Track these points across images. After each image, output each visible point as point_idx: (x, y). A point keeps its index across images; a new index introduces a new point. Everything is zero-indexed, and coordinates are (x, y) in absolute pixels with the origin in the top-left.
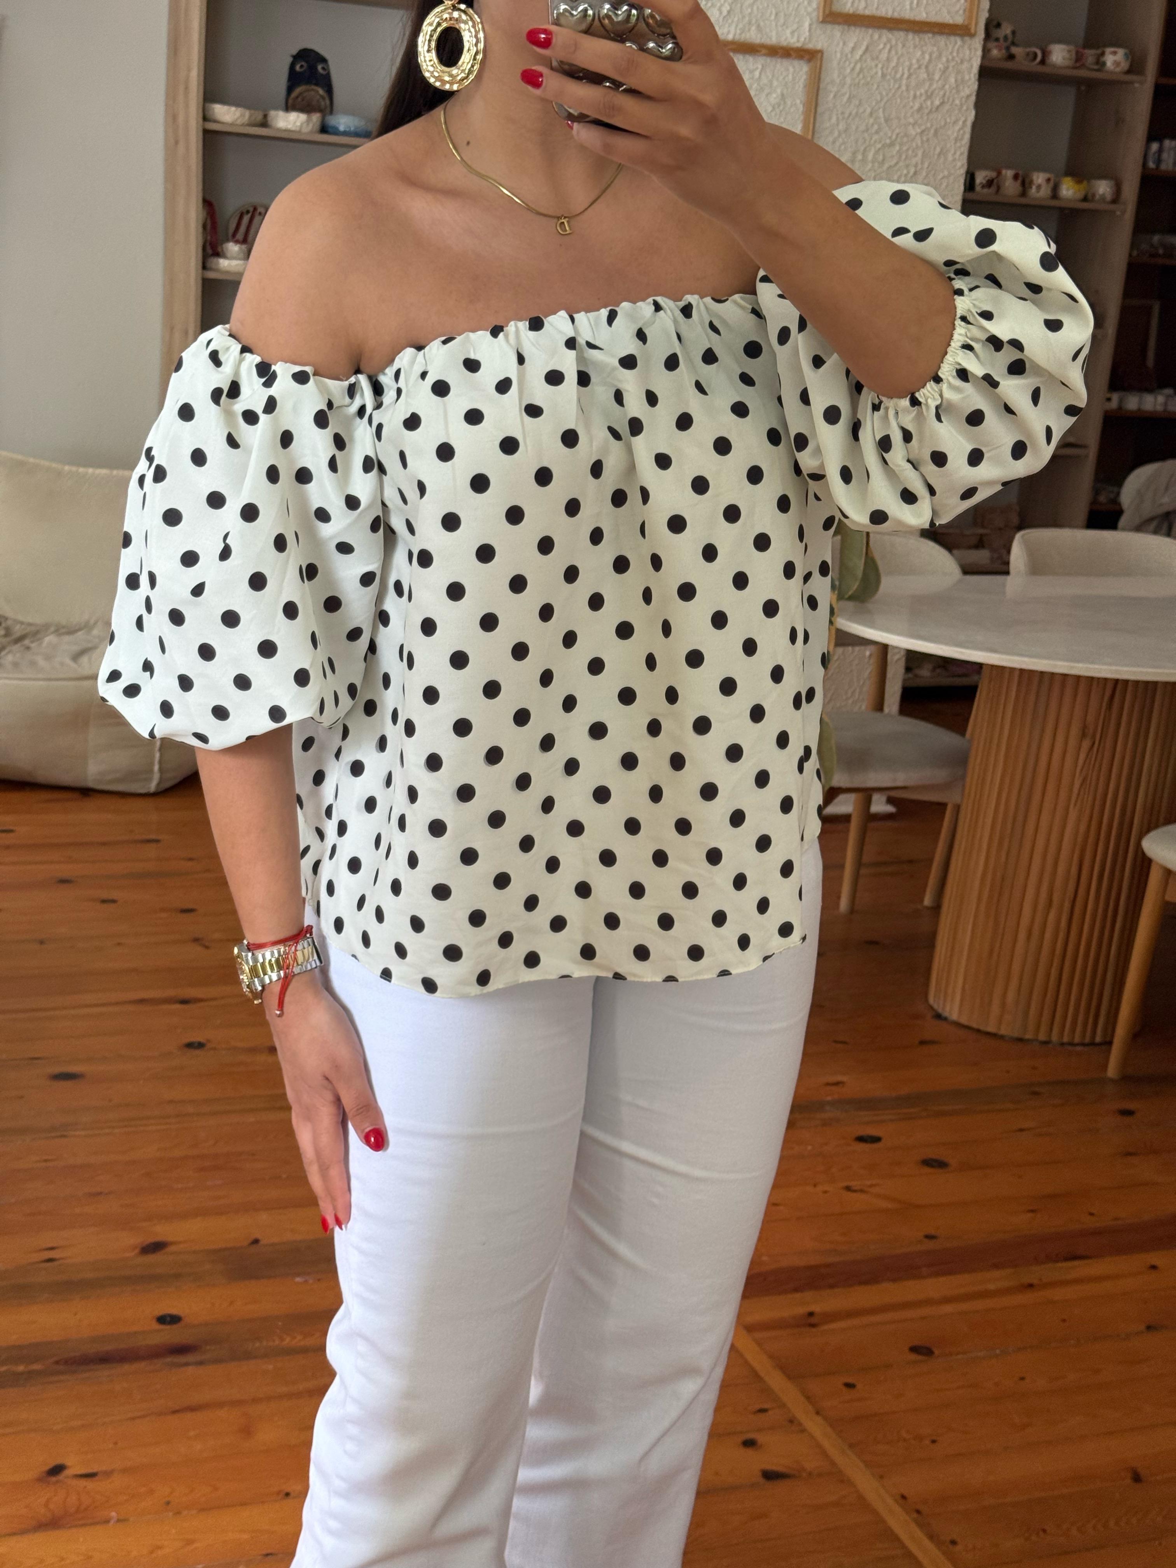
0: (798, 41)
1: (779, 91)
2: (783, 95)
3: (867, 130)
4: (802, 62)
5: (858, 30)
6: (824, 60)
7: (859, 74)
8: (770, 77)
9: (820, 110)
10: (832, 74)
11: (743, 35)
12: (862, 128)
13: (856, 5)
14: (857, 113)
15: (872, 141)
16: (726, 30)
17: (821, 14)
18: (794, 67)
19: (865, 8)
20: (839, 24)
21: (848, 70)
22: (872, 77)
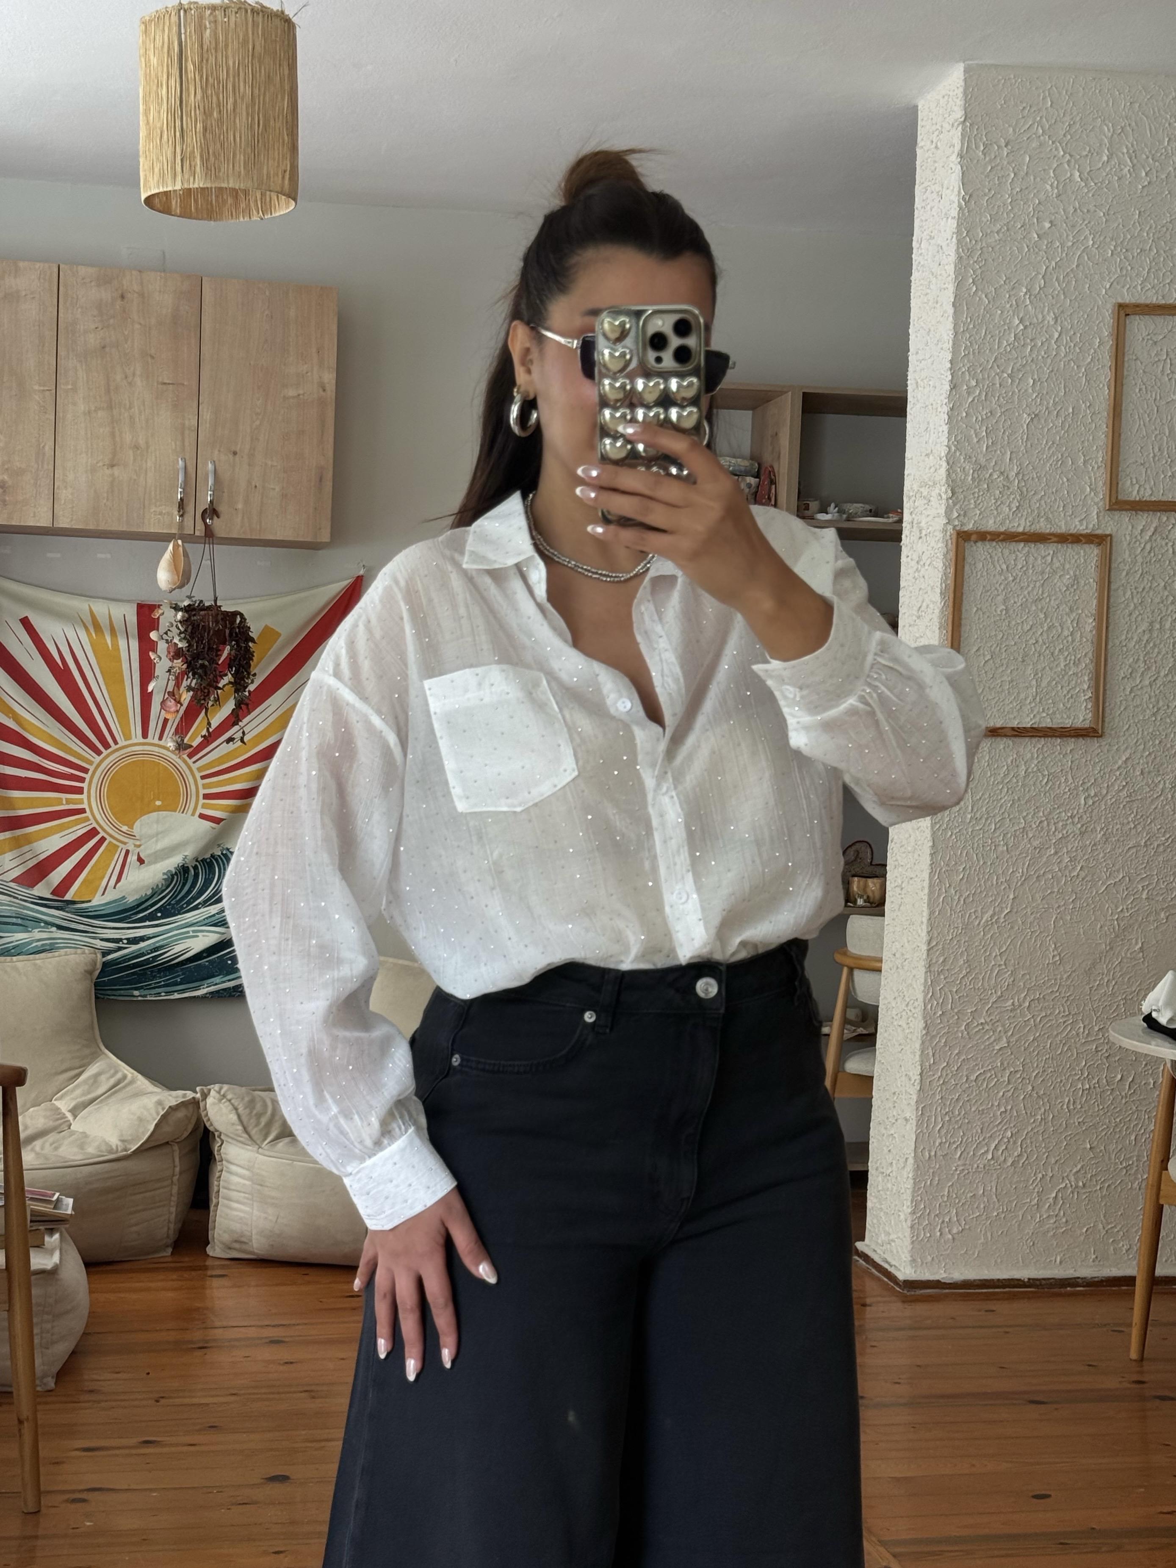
0: (1087, 528)
1: (1072, 573)
2: (1075, 576)
3: (1162, 602)
4: (1092, 546)
5: (1146, 515)
6: (1114, 544)
7: (1150, 552)
8: (1062, 561)
9: (1113, 587)
10: (1123, 555)
11: (1033, 526)
12: (1157, 600)
13: (1142, 493)
14: (1150, 587)
15: (1169, 612)
16: (1016, 525)
17: (1108, 503)
18: (1085, 551)
19: (1151, 495)
20: (1126, 510)
21: (1140, 549)
22: (1162, 555)
